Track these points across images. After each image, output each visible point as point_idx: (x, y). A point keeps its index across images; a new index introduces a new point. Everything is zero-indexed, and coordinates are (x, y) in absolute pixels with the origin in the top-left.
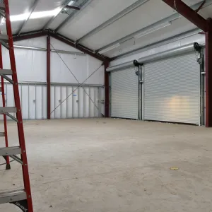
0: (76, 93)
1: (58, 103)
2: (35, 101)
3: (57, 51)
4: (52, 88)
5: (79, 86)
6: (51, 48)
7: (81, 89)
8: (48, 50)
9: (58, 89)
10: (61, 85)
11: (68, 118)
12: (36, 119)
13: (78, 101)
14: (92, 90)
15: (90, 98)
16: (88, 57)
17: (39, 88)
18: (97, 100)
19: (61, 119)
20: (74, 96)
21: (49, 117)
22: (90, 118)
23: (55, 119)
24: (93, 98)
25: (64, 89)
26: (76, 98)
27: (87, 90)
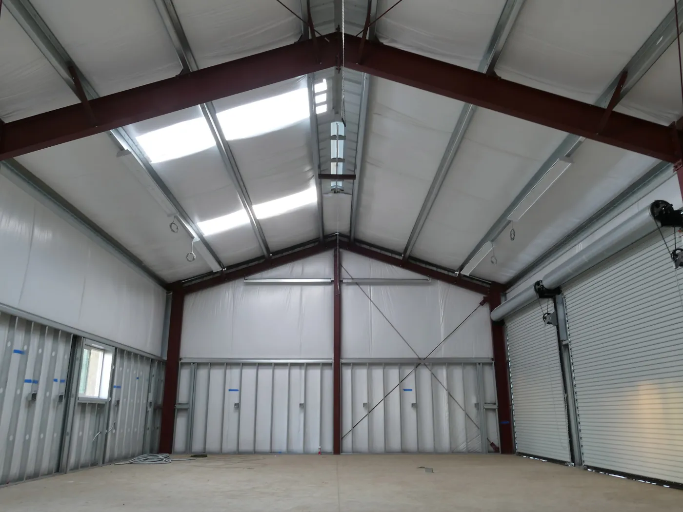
0: (410, 383)
1: (362, 412)
2: (303, 406)
3: (357, 283)
4: (347, 373)
5: (418, 363)
6: (344, 274)
7: (425, 373)
8: (337, 282)
9: (362, 373)
10: (371, 364)
11: (388, 452)
12: (306, 453)
13: (415, 406)
14: (458, 372)
15: (450, 395)
16: (440, 287)
17: (315, 373)
18: (474, 400)
19: (371, 453)
20: (403, 390)
21: (338, 448)
22: (454, 453)
23: (355, 452)
24: (459, 396)
25: (378, 373)
26: (411, 398)
27: (442, 373)
